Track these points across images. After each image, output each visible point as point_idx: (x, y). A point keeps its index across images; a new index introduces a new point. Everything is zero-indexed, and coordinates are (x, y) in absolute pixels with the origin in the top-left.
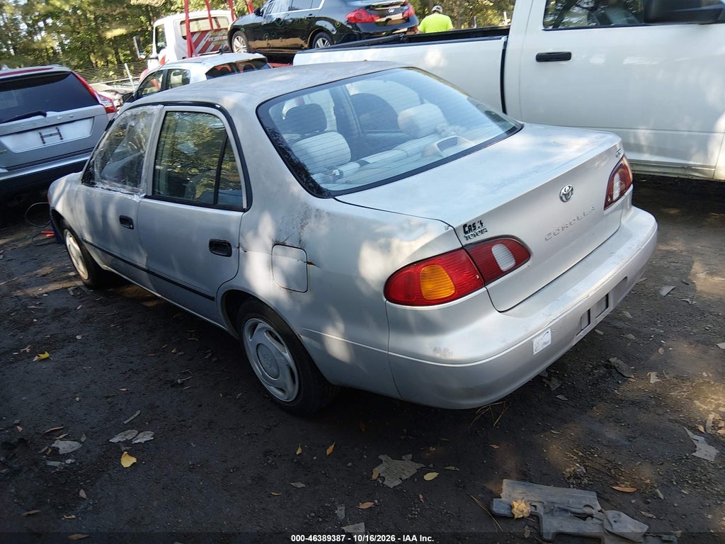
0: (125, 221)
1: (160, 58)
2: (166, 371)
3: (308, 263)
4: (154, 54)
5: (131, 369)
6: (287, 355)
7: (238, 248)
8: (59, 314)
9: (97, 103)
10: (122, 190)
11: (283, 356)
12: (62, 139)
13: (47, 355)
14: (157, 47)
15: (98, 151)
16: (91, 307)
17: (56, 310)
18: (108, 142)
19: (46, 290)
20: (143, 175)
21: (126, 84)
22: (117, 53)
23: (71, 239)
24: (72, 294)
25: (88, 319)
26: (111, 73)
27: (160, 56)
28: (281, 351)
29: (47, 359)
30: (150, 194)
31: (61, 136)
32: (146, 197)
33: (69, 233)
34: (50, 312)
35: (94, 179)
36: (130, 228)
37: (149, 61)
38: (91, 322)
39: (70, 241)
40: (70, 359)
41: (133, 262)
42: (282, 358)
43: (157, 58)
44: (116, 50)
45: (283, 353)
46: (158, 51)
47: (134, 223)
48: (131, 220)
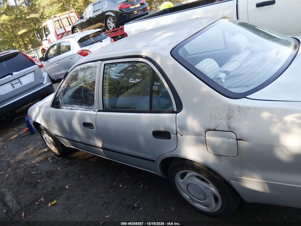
0: (86, 125)
1: (48, 40)
2: (124, 200)
3: (237, 140)
4: (45, 38)
5: (105, 202)
6: (213, 189)
7: (177, 134)
8: (50, 174)
9: (35, 64)
10: (81, 109)
11: (210, 189)
12: (22, 84)
13: (55, 202)
14: (46, 35)
15: (60, 90)
16: (65, 168)
17: (47, 172)
18: (66, 85)
19: (36, 161)
20: (95, 100)
21: (31, 53)
22: (24, 41)
23: (46, 135)
24: (51, 162)
25: (67, 175)
26: (23, 50)
27: (48, 38)
28: (208, 187)
29: (55, 204)
30: (102, 109)
31: (21, 83)
32: (99, 111)
33: (45, 132)
34: (44, 174)
35: (59, 104)
36: (91, 128)
37: (43, 41)
38: (69, 177)
39: (46, 136)
40: (69, 202)
41: (89, 144)
42: (209, 191)
43: (47, 40)
44: (23, 39)
45: (210, 188)
46: (46, 37)
47: (94, 125)
48: (92, 124)
